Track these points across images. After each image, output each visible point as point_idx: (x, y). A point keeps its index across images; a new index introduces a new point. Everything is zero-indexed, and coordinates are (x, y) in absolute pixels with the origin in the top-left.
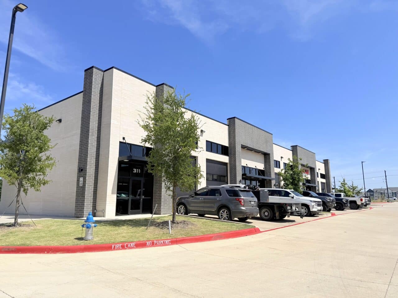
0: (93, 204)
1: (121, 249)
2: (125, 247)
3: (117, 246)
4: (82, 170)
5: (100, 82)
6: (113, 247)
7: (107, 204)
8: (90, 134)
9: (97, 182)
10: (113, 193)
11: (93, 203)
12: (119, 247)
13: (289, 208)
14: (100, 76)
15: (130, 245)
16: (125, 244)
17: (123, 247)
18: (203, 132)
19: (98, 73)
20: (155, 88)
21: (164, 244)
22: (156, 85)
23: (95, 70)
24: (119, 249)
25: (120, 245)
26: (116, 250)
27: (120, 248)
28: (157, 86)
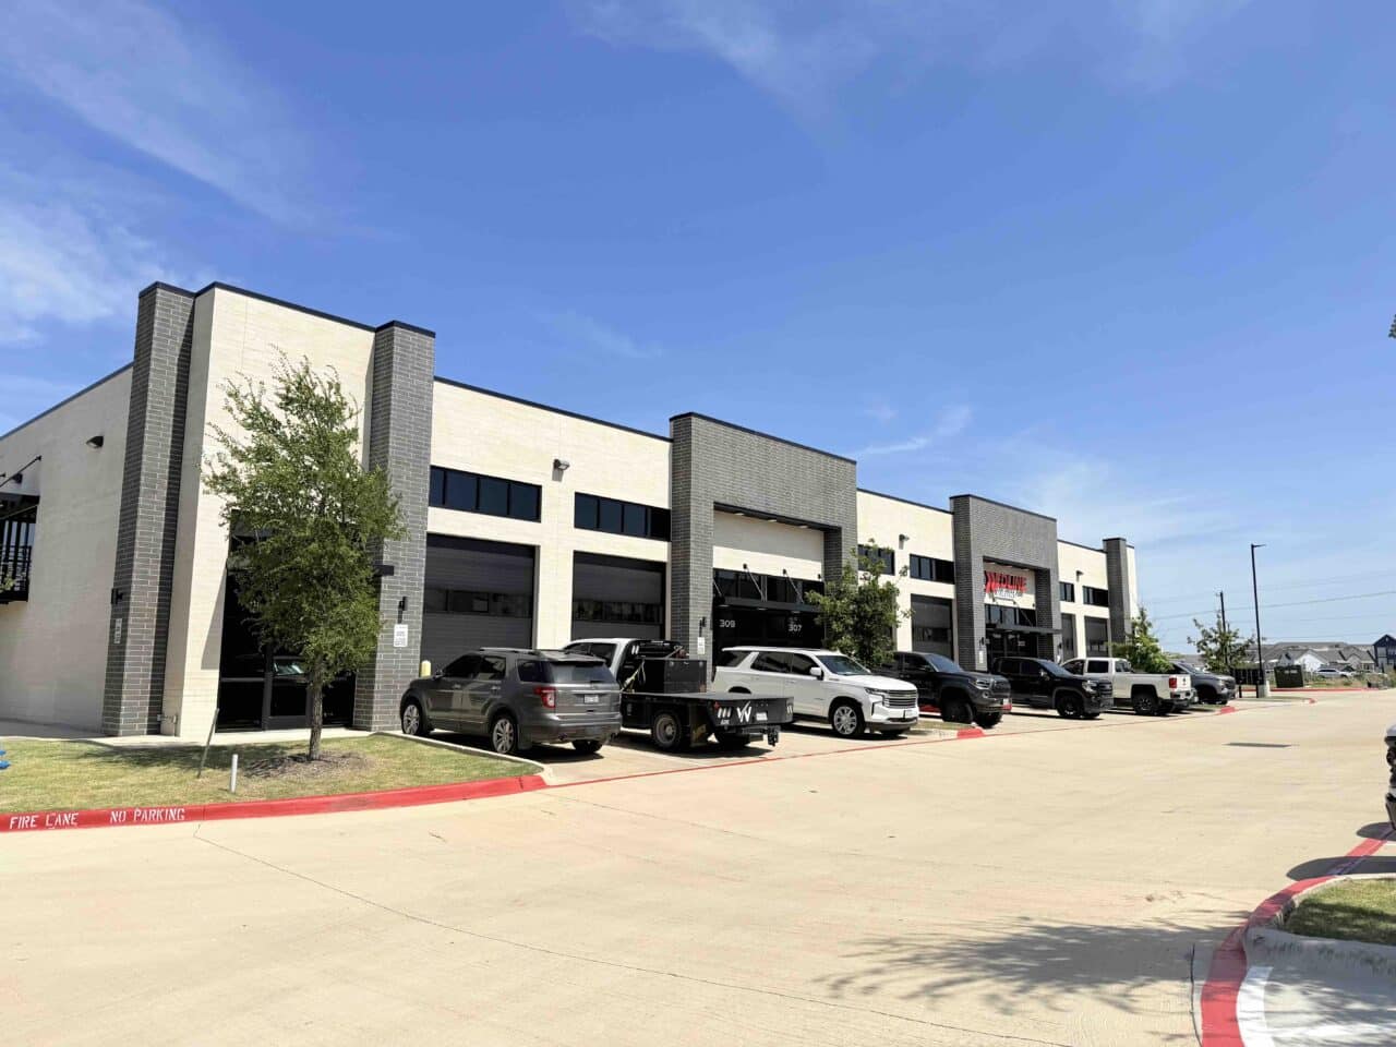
0: (151, 698)
1: (34, 829)
2: (47, 824)
3: (23, 821)
4: (120, 597)
5: (181, 330)
6: (12, 822)
7: (184, 699)
8: (142, 488)
9: (167, 633)
10: (205, 665)
11: (152, 692)
12: (29, 823)
13: (722, 713)
14: (180, 311)
15: (62, 818)
16: (48, 817)
17: (41, 824)
18: (561, 467)
19: (173, 304)
20: (373, 334)
21: (164, 819)
22: (376, 326)
23: (162, 294)
24: (27, 828)
25: (33, 817)
26: (21, 829)
27: (32, 825)
28: (376, 330)
